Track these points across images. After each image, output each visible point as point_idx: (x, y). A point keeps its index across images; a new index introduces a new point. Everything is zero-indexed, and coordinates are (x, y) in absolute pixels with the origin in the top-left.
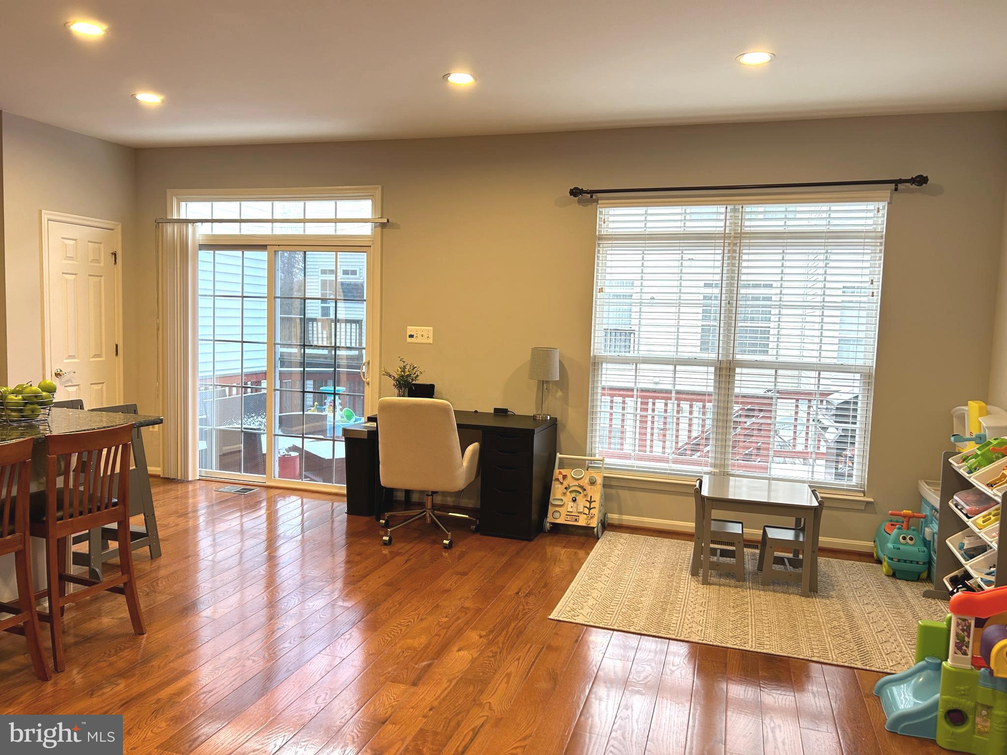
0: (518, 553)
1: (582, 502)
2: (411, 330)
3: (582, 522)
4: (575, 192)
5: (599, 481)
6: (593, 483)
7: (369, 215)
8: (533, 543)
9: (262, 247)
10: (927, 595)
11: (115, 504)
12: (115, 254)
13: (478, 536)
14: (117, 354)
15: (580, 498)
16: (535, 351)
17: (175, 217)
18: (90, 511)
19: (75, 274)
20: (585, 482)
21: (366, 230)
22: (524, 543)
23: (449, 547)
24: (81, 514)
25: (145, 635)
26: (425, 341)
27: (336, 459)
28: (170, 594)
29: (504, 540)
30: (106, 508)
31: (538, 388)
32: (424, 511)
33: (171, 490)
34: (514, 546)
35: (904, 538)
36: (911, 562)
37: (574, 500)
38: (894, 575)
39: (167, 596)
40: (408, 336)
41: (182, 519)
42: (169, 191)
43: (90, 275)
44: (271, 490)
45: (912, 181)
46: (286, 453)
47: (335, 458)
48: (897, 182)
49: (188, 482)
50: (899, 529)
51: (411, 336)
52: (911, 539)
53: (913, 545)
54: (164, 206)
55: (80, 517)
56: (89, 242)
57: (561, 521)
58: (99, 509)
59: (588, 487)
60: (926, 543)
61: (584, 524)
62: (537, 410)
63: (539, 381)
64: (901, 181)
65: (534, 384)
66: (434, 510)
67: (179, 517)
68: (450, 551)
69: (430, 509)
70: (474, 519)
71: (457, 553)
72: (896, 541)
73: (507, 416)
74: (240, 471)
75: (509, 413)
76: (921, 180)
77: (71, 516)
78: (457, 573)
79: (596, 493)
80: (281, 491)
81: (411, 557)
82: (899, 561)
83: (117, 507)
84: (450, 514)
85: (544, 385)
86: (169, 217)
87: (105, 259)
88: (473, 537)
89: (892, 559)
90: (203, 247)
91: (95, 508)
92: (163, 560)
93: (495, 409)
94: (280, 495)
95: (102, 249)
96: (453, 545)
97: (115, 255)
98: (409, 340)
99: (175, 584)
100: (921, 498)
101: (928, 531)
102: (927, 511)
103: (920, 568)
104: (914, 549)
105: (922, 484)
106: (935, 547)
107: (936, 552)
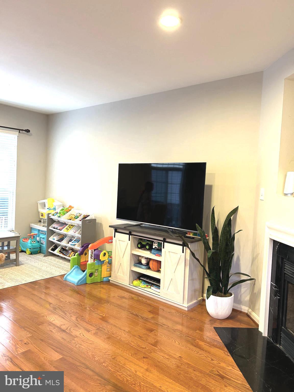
35: (33, 242)
36: (36, 248)
38: (31, 254)
45: (26, 131)
48: (20, 130)
50: (31, 239)
52: (35, 241)
53: (35, 243)
60: (38, 242)
64: (22, 130)
72: (31, 243)
76: (28, 131)
82: (33, 249)
89: (31, 249)
100: (31, 229)
101: (38, 239)
102: (36, 232)
103: (38, 249)
104: (36, 244)
105: (32, 224)
106: (42, 242)
107: (44, 243)
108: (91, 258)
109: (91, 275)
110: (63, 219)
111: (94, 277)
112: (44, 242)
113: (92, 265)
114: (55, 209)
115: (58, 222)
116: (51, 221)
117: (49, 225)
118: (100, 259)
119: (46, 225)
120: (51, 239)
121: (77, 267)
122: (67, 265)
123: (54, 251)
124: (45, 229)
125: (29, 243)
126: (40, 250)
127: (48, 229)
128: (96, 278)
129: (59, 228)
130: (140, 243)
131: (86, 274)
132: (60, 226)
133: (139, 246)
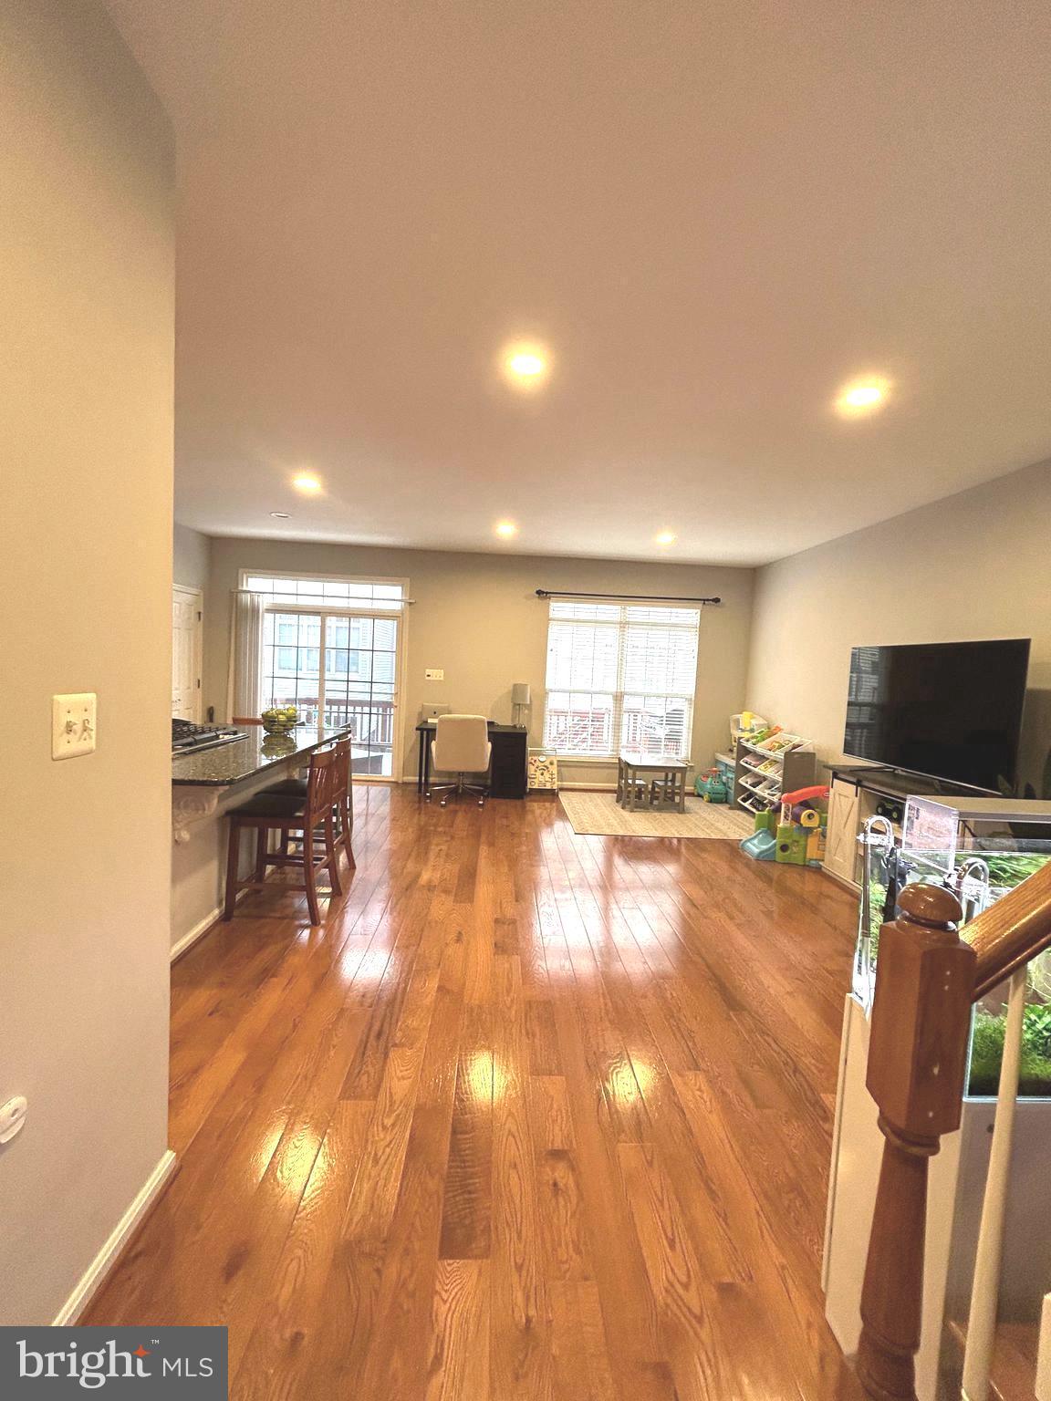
1: (547, 775)
2: (428, 671)
3: (548, 786)
4: (539, 592)
5: (555, 762)
6: (552, 763)
7: (399, 597)
8: (519, 802)
9: (315, 613)
10: (730, 808)
12: (199, 613)
14: (199, 686)
15: (545, 773)
16: (515, 686)
17: (245, 589)
20: (547, 763)
21: (398, 606)
22: (514, 801)
26: (438, 679)
31: (513, 710)
35: (716, 782)
36: (719, 794)
37: (542, 774)
38: (711, 801)
42: (241, 571)
43: (186, 629)
45: (713, 600)
48: (704, 600)
50: (712, 778)
51: (429, 676)
53: (719, 785)
54: (236, 581)
56: (186, 604)
57: (536, 787)
59: (549, 766)
60: (724, 784)
61: (549, 788)
62: (515, 723)
63: (513, 704)
64: (708, 600)
65: (511, 705)
69: (462, 784)
72: (711, 784)
76: (717, 600)
79: (554, 769)
82: (714, 794)
85: (517, 706)
86: (240, 589)
87: (194, 616)
90: (268, 611)
95: (190, 609)
98: (427, 678)
100: (717, 762)
101: (724, 778)
102: (723, 768)
103: (723, 796)
104: (720, 788)
105: (718, 754)
106: (730, 785)
107: (733, 788)
108: (785, 817)
109: (784, 848)
110: (760, 749)
111: (790, 854)
112: (732, 784)
113: (785, 829)
114: (752, 731)
115: (755, 754)
116: (744, 752)
117: (739, 758)
118: (802, 822)
119: (735, 755)
120: (741, 781)
121: (765, 832)
122: (750, 823)
123: (744, 802)
124: (733, 763)
125: (709, 783)
126: (726, 797)
127: (738, 763)
128: (795, 854)
129: (754, 763)
130: (881, 805)
131: (775, 845)
132: (757, 761)
133: (880, 810)
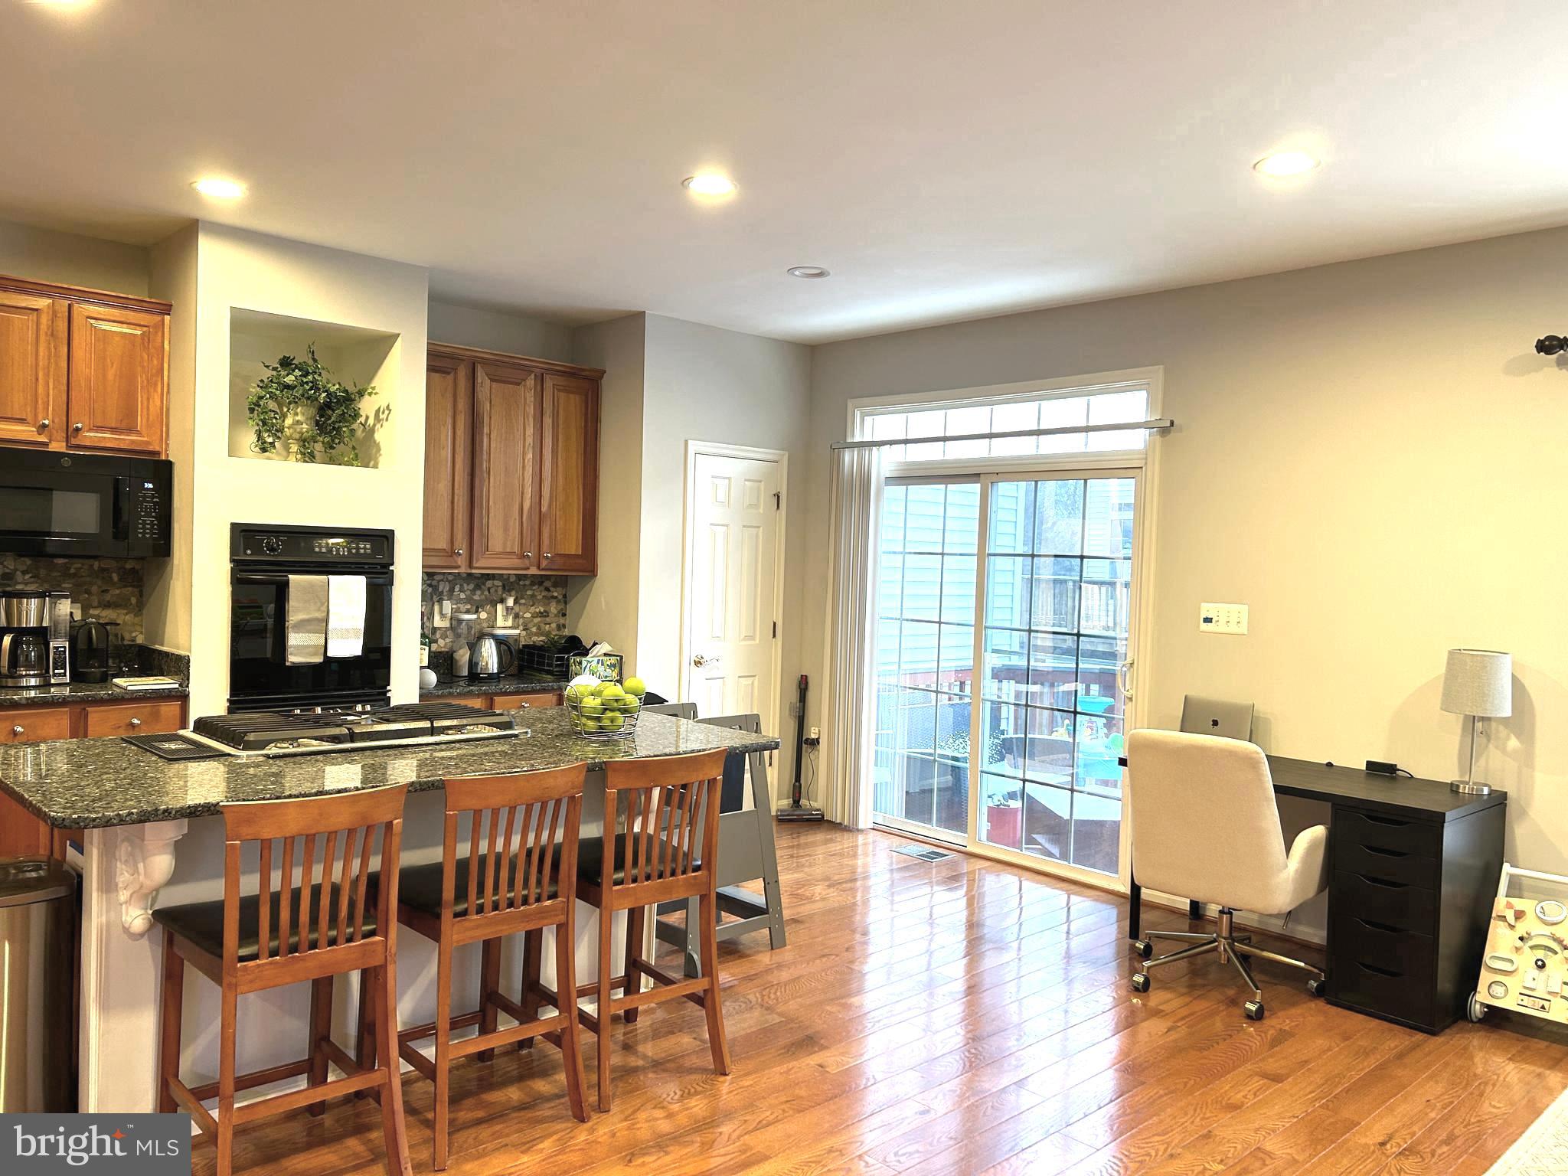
0: (1400, 1056)
1: (1558, 972)
3: (1557, 1013)
7: (1141, 416)
8: (1440, 1039)
9: (973, 477)
11: (697, 869)
13: (1320, 1004)
14: (774, 636)
15: (1554, 963)
16: (1454, 656)
17: (857, 438)
18: (660, 876)
19: (727, 526)
21: (1136, 441)
22: (1420, 1036)
23: (1258, 1016)
24: (648, 878)
25: (728, 1078)
26: (1233, 628)
27: (1076, 821)
28: (780, 1014)
29: (1375, 1023)
30: (684, 872)
31: (1464, 729)
32: (1215, 941)
33: (831, 840)
34: (1394, 1039)
37: (1541, 966)
39: (775, 1016)
40: (1202, 620)
41: (832, 889)
42: (850, 404)
43: (744, 526)
44: (973, 860)
46: (1003, 801)
47: (1075, 817)
49: (858, 830)
51: (1208, 620)
54: (843, 425)
55: (646, 883)
56: (746, 480)
57: (1508, 1004)
58: (673, 874)
61: (1561, 1020)
62: (1462, 774)
63: (1466, 717)
66: (1234, 940)
67: (829, 886)
68: (1257, 1024)
69: (1225, 938)
70: (1316, 971)
71: (1271, 1032)
73: (1394, 779)
74: (930, 821)
75: (1398, 772)
77: (634, 881)
78: (1264, 1075)
80: (988, 864)
81: (1179, 1024)
83: (699, 873)
84: (1266, 954)
85: (1476, 725)
86: (849, 440)
87: (766, 502)
88: (1313, 1005)
90: (891, 481)
91: (668, 873)
92: (787, 954)
93: (1369, 763)
94: (987, 870)
95: (762, 488)
96: (1266, 1013)
97: (778, 497)
98: (1204, 627)
99: (793, 999)
